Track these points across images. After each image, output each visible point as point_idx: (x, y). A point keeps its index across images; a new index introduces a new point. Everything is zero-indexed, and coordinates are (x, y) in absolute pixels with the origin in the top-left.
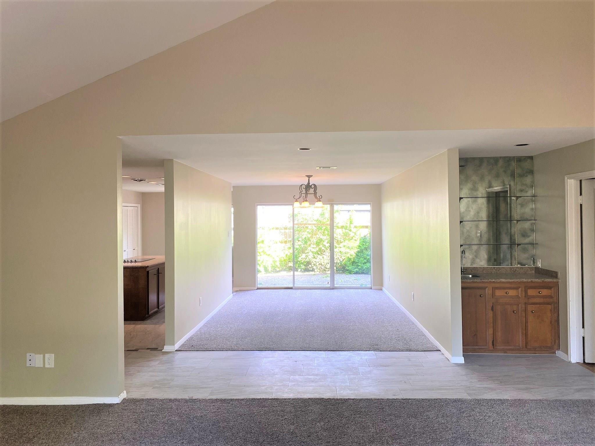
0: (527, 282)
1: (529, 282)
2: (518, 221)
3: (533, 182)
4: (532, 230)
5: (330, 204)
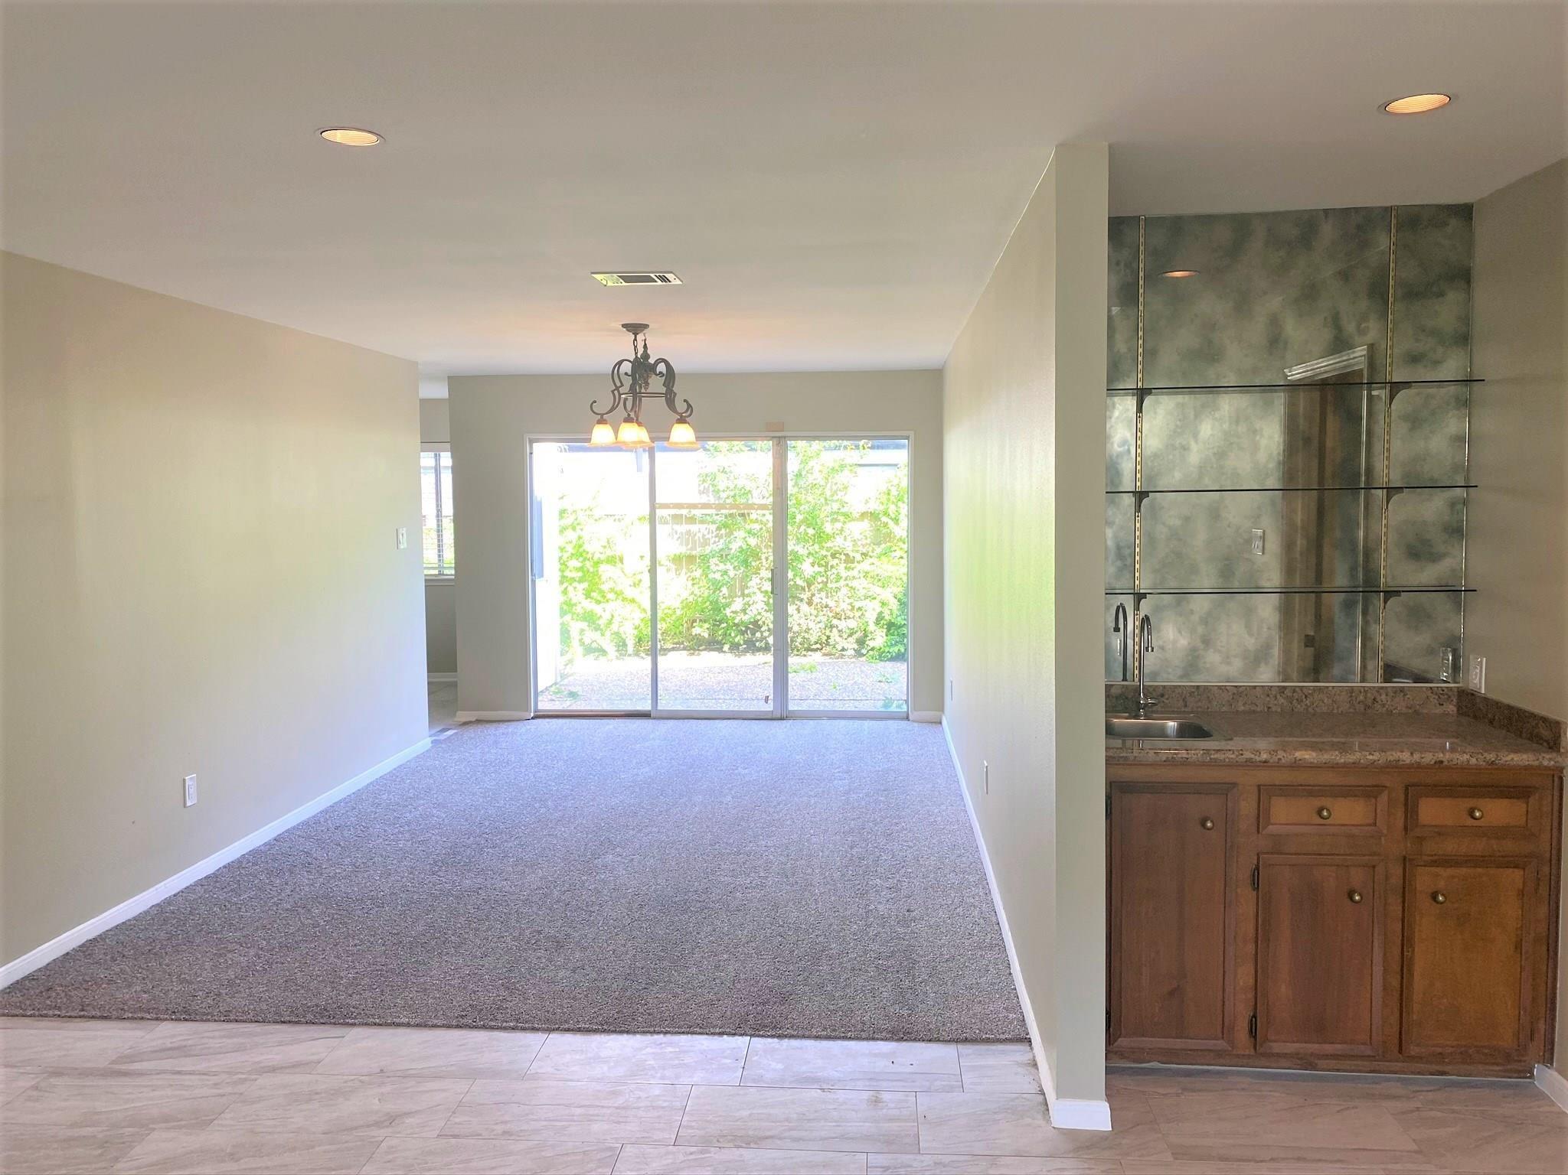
0: (1418, 767)
1: (1428, 767)
2: (1391, 491)
3: (1466, 320)
4: (1455, 531)
5: (773, 437)
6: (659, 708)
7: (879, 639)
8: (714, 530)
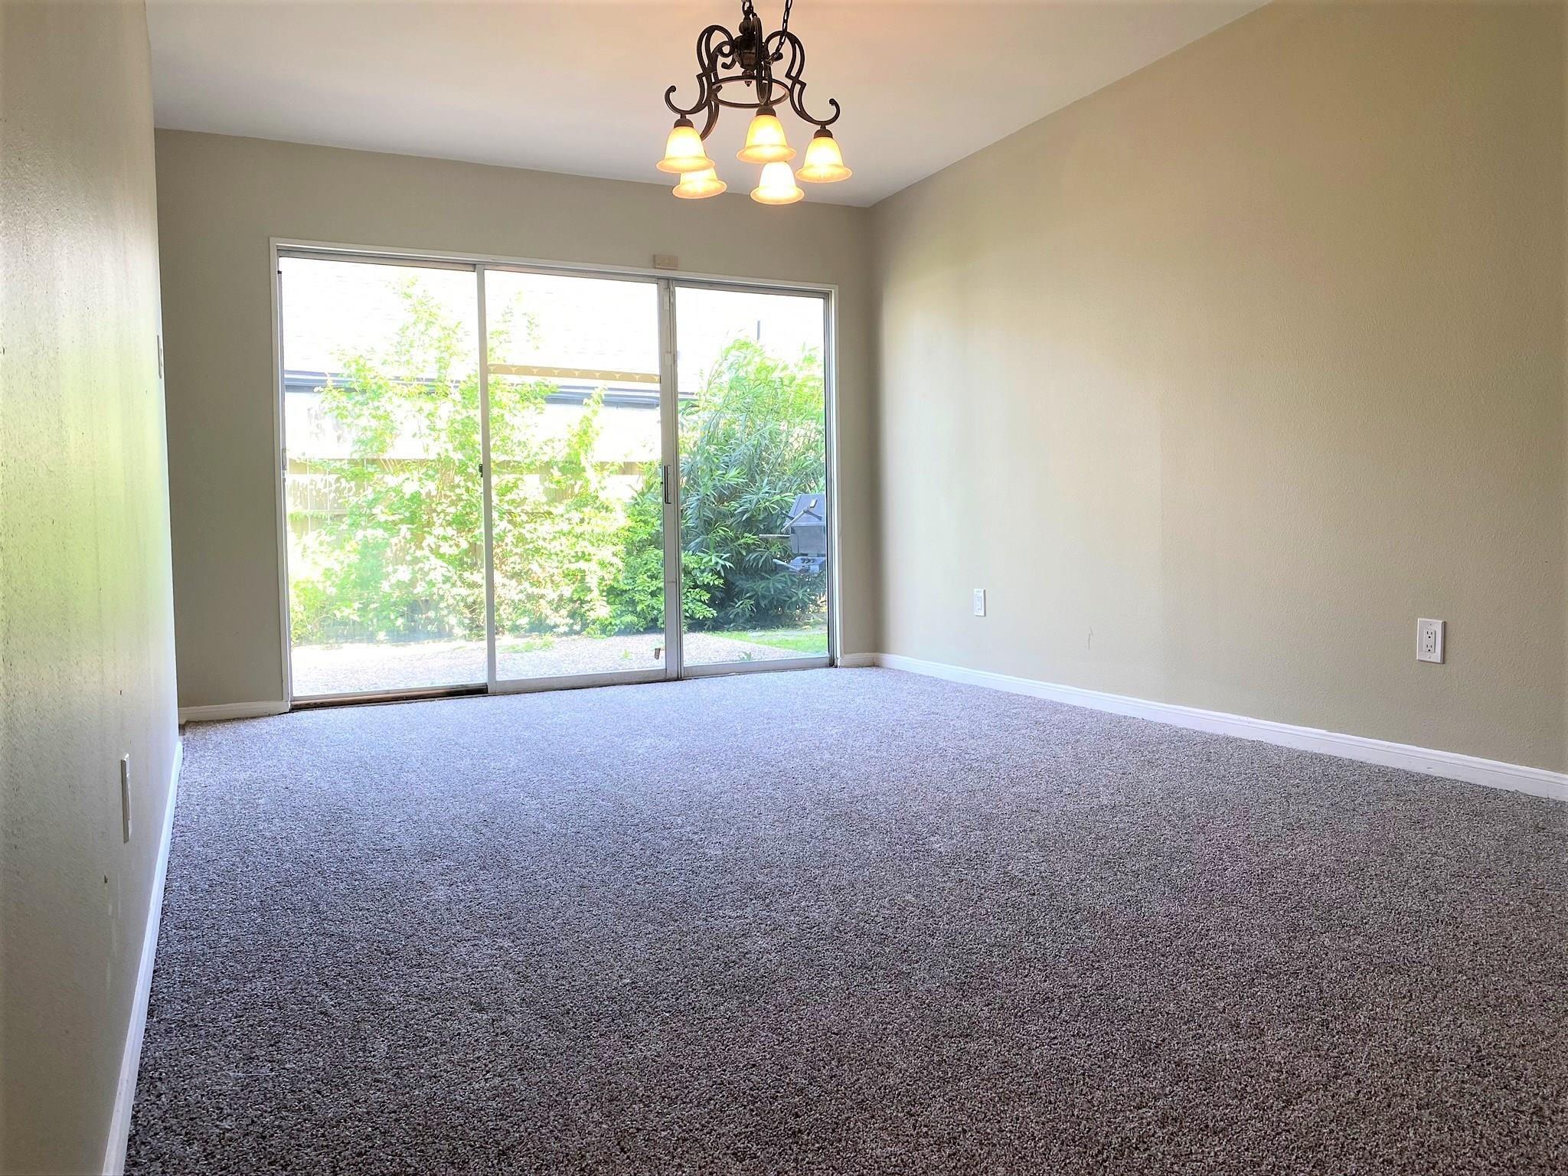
5: (659, 278)
6: (498, 678)
7: (601, 610)
8: (333, 482)
